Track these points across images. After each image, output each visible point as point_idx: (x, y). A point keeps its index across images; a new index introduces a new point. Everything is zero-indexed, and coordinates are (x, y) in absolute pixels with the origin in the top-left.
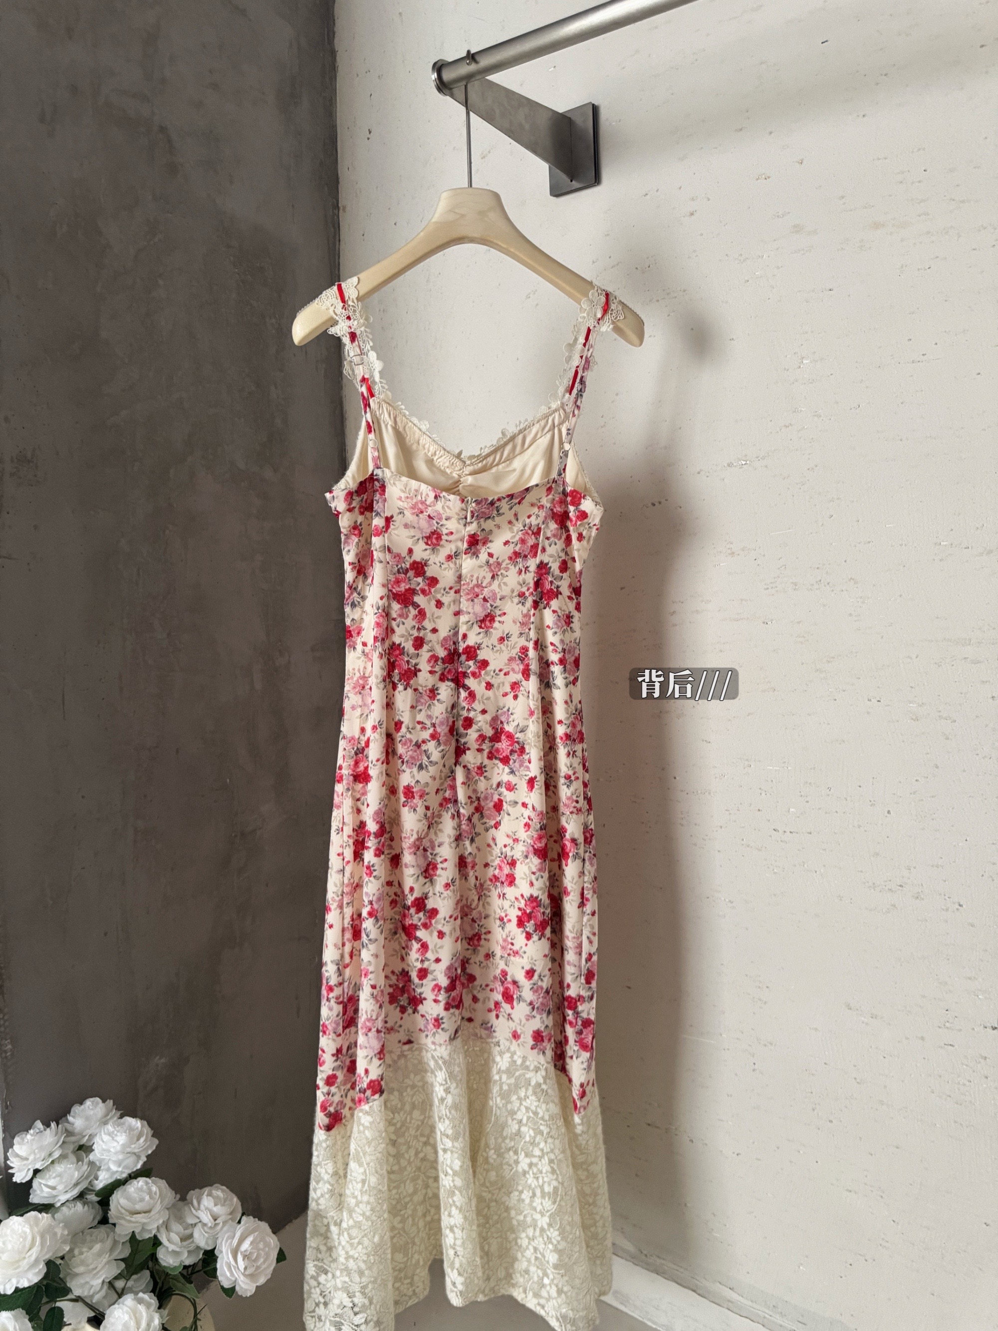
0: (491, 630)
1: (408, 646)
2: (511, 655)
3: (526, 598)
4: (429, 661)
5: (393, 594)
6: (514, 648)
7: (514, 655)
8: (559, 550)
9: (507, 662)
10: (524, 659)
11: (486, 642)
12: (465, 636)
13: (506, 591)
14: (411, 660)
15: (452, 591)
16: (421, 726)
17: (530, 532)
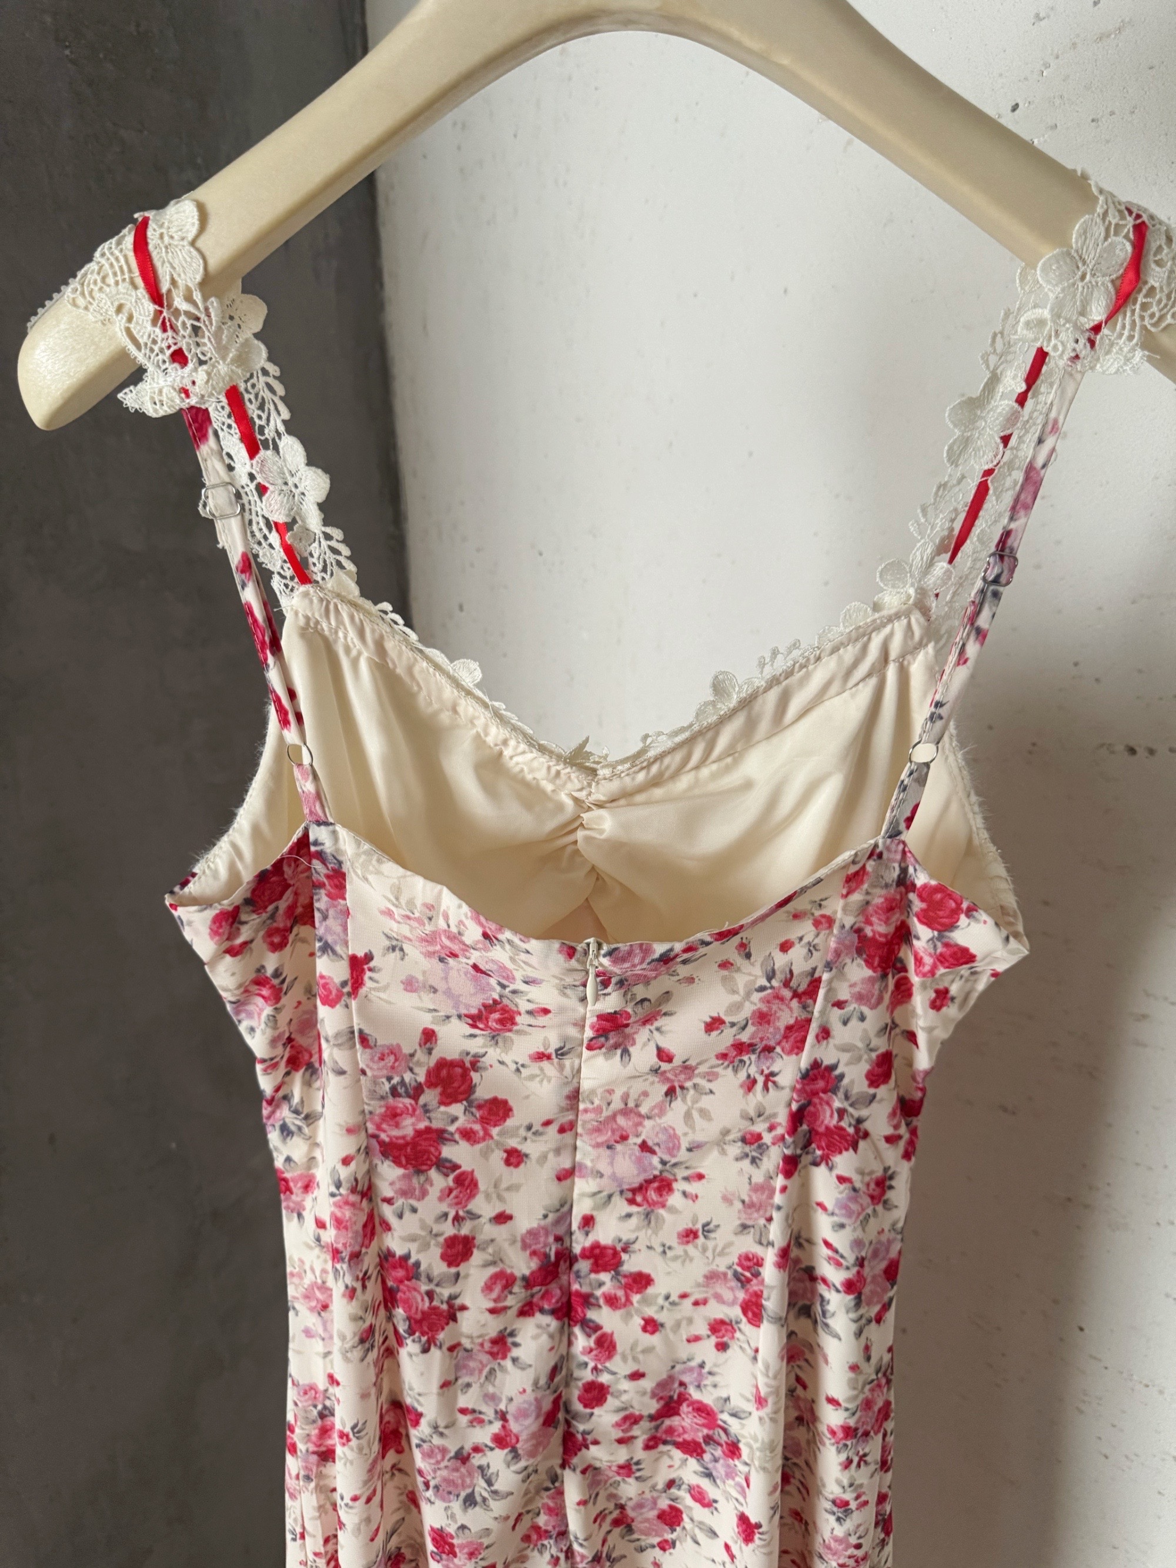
0: (662, 1211)
1: (431, 1261)
2: (714, 1267)
3: (763, 1149)
4: (488, 1288)
5: (381, 1143)
6: (722, 1254)
7: (722, 1269)
8: (872, 1033)
9: (701, 1280)
10: (749, 1281)
11: (644, 1237)
12: (588, 1221)
13: (704, 1131)
14: (438, 1290)
15: (553, 1129)
16: (469, 1417)
17: (787, 993)
